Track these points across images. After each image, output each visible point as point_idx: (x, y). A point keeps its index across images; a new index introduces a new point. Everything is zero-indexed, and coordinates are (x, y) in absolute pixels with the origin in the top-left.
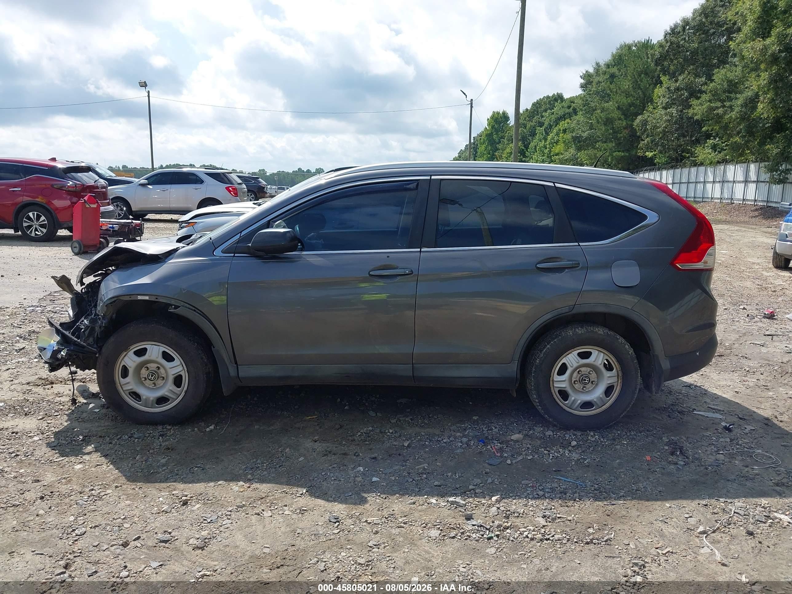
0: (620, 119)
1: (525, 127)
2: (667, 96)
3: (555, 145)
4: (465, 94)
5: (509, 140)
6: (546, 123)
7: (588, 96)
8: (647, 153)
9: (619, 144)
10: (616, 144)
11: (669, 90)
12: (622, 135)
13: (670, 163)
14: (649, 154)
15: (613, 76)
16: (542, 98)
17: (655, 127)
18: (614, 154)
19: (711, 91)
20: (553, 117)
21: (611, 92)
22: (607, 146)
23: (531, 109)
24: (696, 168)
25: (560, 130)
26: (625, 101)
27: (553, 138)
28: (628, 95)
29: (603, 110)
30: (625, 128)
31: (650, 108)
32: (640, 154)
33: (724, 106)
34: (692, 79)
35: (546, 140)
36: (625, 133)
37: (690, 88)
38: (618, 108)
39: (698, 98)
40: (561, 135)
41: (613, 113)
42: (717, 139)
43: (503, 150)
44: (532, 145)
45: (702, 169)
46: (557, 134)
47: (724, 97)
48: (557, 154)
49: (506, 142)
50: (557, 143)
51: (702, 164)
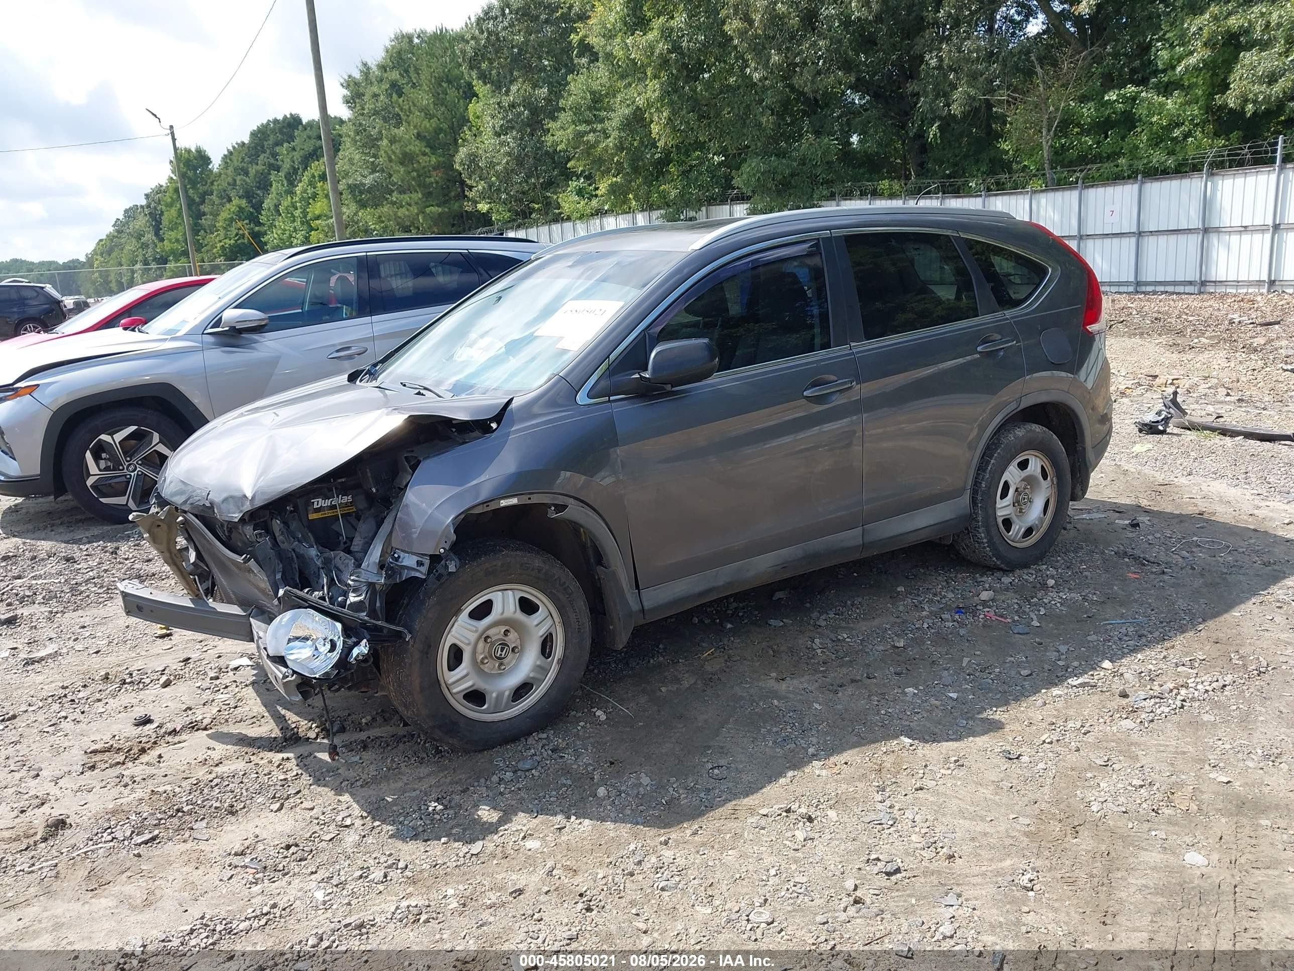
0: (424, 154)
1: (246, 173)
2: (500, 116)
3: (311, 201)
4: (155, 116)
5: (221, 197)
6: (286, 166)
7: (361, 117)
8: (480, 206)
9: (428, 195)
10: (423, 195)
11: (501, 107)
12: (432, 180)
13: (514, 220)
14: (483, 207)
15: (394, 85)
16: (265, 122)
17: (492, 165)
18: (428, 210)
19: (571, 109)
20: (297, 155)
21: (401, 110)
22: (410, 198)
23: (251, 142)
24: (559, 225)
25: (314, 177)
26: (428, 125)
27: (305, 191)
28: (429, 116)
29: (393, 141)
30: (435, 169)
31: (468, 135)
32: (468, 207)
33: (594, 131)
34: (529, 89)
35: (291, 193)
36: (435, 177)
37: (529, 103)
38: (419, 136)
39: (554, 119)
40: (319, 185)
41: (410, 144)
42: (582, 180)
43: (216, 215)
44: (268, 203)
45: (568, 225)
46: (311, 184)
47: (589, 115)
48: (318, 218)
49: (217, 201)
50: (314, 196)
51: (569, 219)
